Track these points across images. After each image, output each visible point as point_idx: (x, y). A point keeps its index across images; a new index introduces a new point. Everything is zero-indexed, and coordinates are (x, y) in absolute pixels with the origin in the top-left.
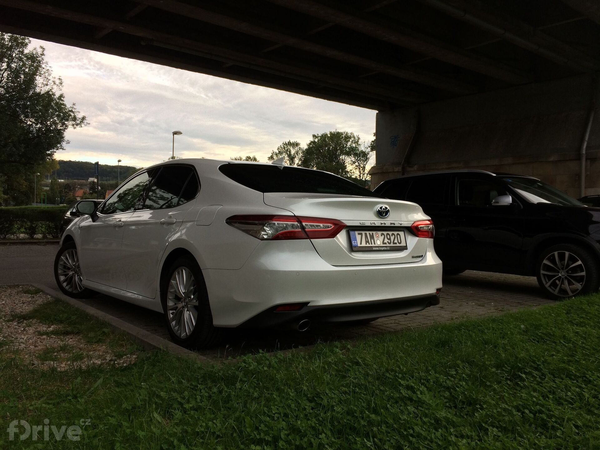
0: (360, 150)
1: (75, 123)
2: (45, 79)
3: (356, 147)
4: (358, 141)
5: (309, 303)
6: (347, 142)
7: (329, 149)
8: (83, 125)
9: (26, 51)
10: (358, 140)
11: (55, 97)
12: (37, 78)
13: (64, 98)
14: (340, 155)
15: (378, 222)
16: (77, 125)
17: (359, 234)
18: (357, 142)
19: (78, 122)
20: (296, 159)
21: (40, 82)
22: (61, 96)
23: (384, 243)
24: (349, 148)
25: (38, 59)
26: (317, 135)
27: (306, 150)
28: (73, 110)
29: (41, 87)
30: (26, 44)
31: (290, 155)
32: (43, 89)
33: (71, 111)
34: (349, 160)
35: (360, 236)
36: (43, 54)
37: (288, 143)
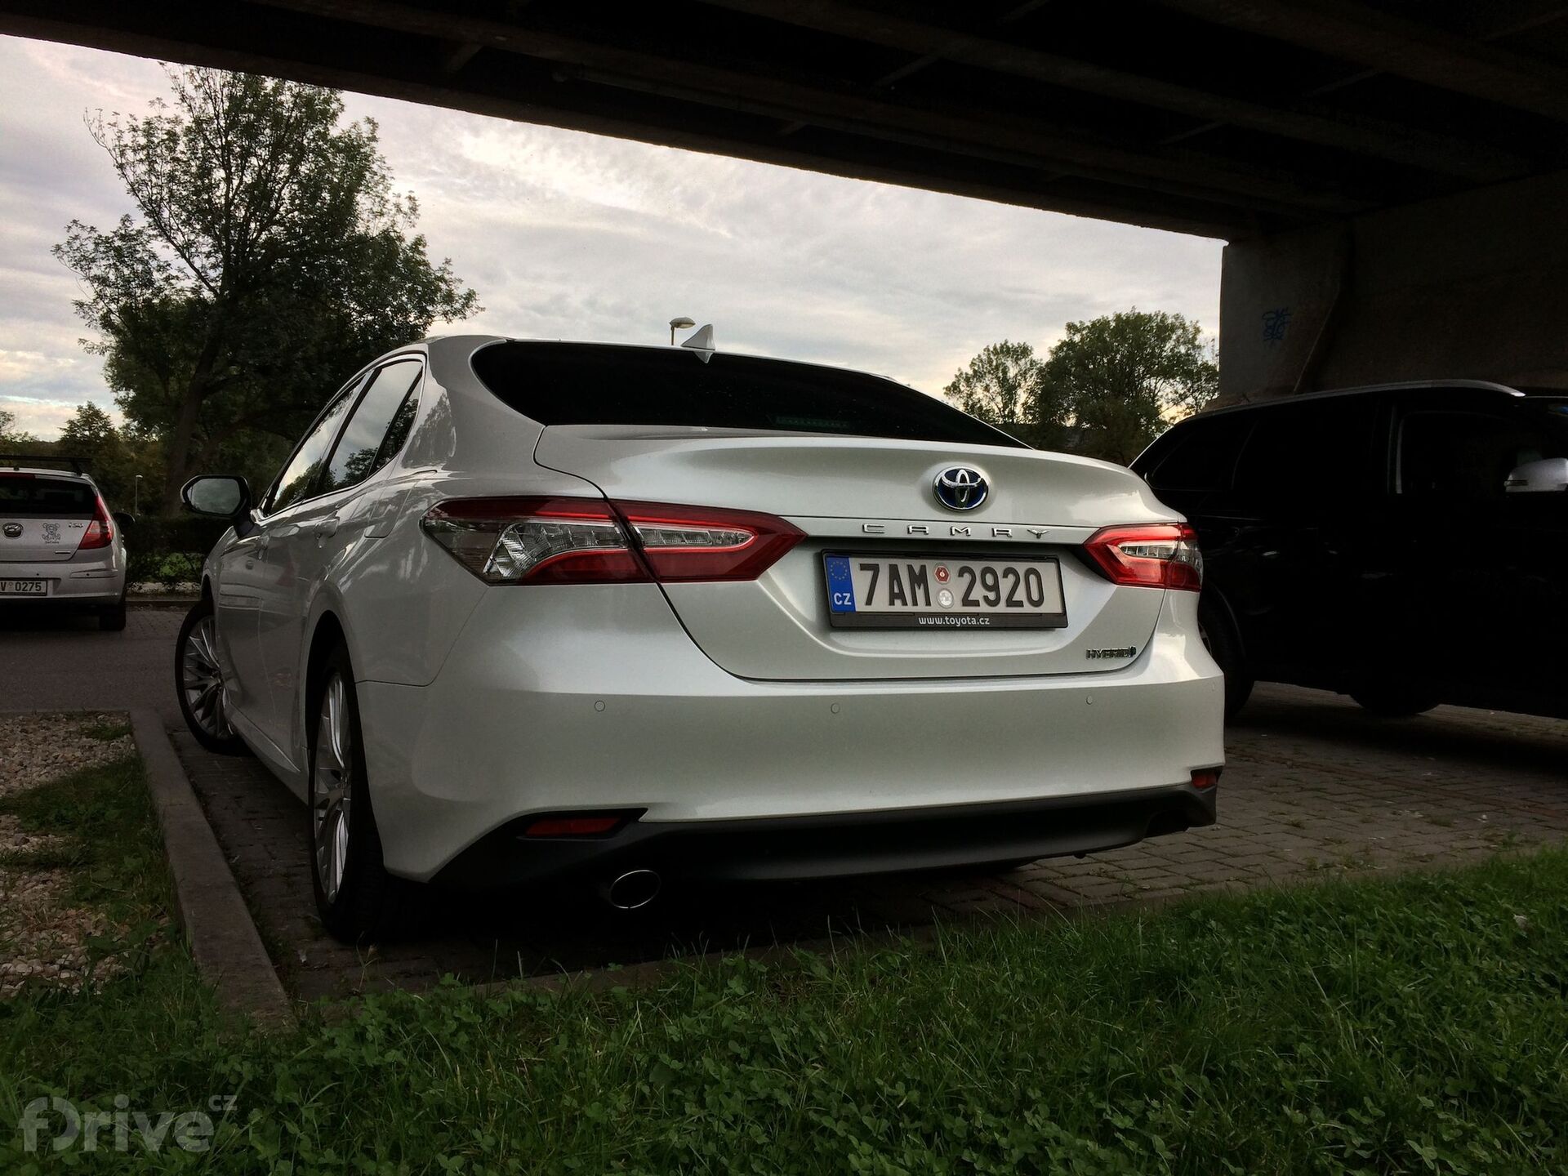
0: (1200, 363)
1: (448, 308)
2: (377, 200)
3: (1188, 355)
4: (1194, 338)
5: (643, 811)
6: (1165, 340)
7: (1111, 361)
8: (468, 313)
9: (334, 132)
10: (1195, 334)
11: (404, 245)
12: (360, 198)
13: (424, 247)
14: (1143, 378)
15: (941, 526)
16: (454, 314)
17: (863, 567)
18: (1191, 342)
19: (457, 306)
20: (1020, 392)
21: (365, 207)
22: (419, 242)
23: (966, 601)
24: (1168, 357)
25: (362, 150)
26: (1078, 325)
27: (1048, 364)
28: (447, 277)
29: (368, 221)
30: (334, 115)
31: (1005, 379)
32: (371, 225)
33: (442, 279)
34: (1169, 389)
35: (869, 574)
36: (374, 139)
37: (1002, 347)
